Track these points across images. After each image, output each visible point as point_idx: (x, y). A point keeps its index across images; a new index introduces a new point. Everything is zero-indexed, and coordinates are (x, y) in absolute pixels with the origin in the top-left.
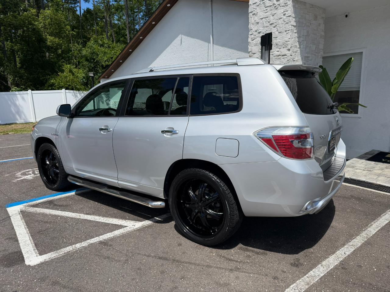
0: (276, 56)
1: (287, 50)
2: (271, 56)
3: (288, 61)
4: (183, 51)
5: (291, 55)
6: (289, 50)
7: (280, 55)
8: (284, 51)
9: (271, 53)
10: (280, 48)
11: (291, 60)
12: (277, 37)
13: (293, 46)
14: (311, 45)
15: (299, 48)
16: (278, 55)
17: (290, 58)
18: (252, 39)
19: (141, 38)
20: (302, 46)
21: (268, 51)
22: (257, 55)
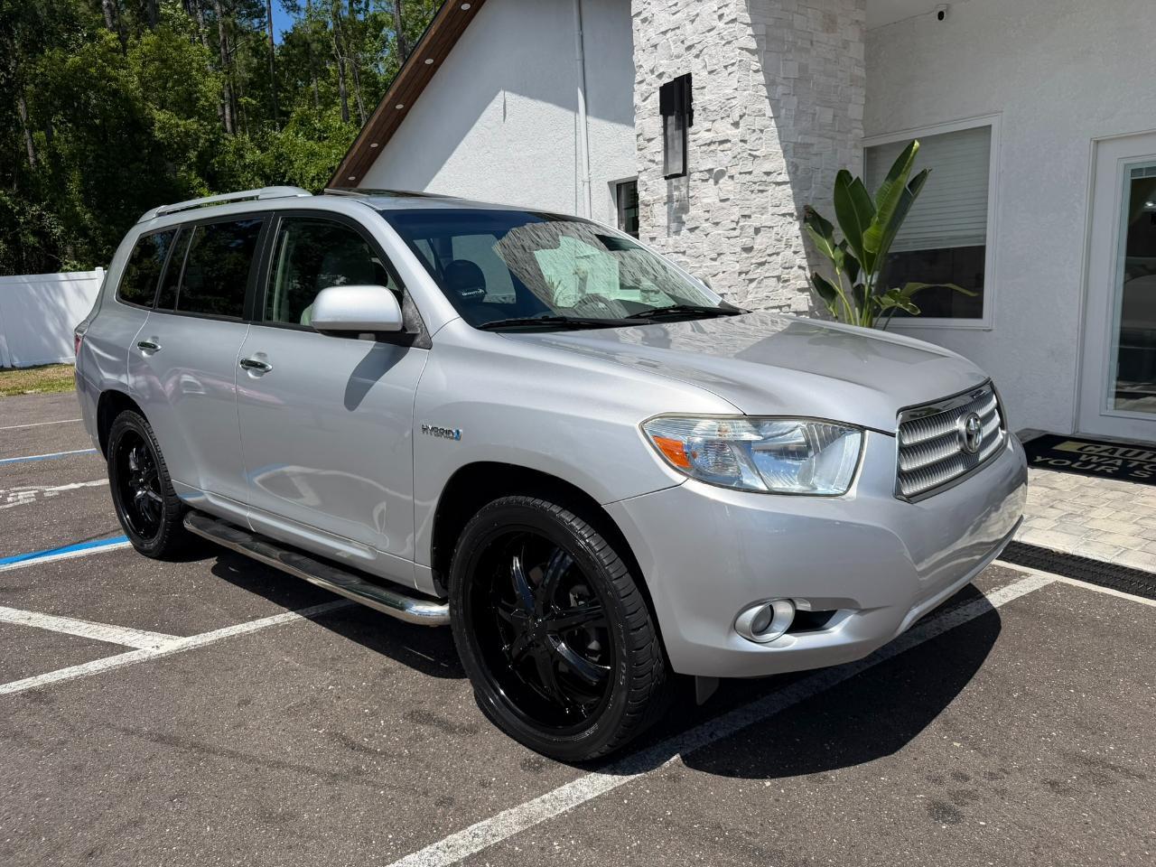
0: (705, 144)
1: (732, 124)
2: (691, 147)
3: (734, 158)
4: (511, 140)
5: (742, 141)
6: (736, 125)
7: (714, 143)
8: (724, 129)
9: (690, 138)
10: (714, 121)
11: (745, 155)
12: (704, 88)
13: (750, 113)
14: (817, 108)
15: (771, 118)
16: (708, 142)
17: (740, 151)
18: (642, 95)
19: (399, 107)
20: (783, 111)
21: (681, 131)
22: (658, 144)
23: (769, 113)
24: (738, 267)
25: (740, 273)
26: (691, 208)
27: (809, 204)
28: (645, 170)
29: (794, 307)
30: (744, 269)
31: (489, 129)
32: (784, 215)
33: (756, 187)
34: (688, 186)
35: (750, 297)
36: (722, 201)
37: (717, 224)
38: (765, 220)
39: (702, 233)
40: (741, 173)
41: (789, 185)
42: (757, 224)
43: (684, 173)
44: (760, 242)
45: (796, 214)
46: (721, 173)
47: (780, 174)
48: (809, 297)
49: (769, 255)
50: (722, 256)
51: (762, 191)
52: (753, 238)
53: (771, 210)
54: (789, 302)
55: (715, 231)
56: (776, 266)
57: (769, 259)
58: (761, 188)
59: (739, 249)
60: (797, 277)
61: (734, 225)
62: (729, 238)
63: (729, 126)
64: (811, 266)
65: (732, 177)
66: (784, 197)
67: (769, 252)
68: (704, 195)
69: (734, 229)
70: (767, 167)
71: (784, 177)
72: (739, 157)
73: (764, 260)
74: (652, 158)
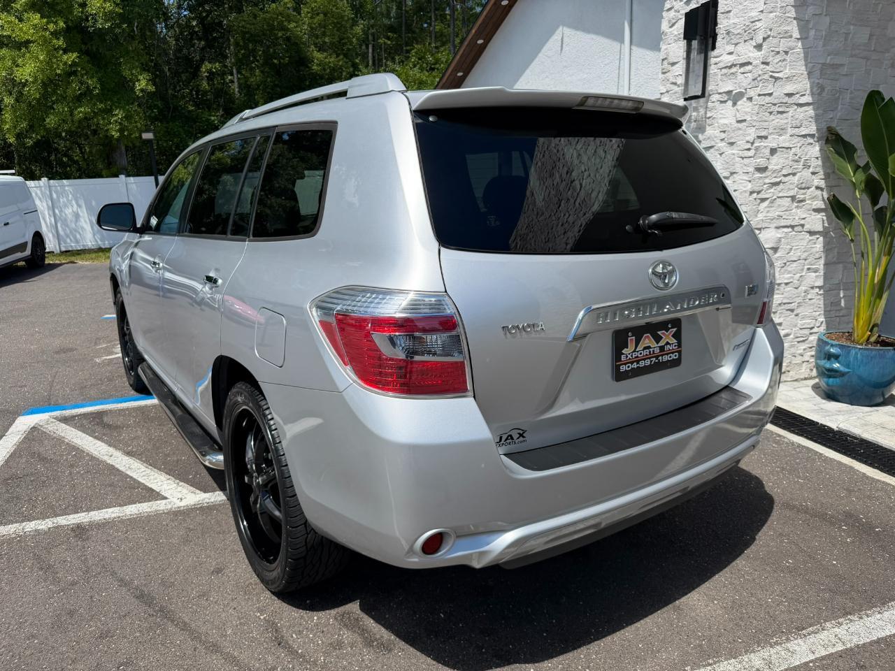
0: (725, 67)
1: (755, 47)
2: (712, 70)
3: (754, 80)
4: (565, 67)
5: (763, 63)
6: (759, 47)
7: (735, 65)
8: (747, 52)
9: (712, 61)
10: (736, 44)
11: (766, 77)
12: (730, 11)
13: (775, 35)
14: (852, 27)
15: (798, 39)
16: (729, 65)
17: (760, 72)
18: (669, 21)
19: (480, 42)
20: (812, 33)
21: (703, 55)
22: (680, 69)
23: (796, 34)
24: (749, 187)
25: (752, 193)
26: (708, 128)
27: (834, 125)
28: (667, 92)
29: (807, 227)
30: (757, 189)
31: (549, 57)
32: (804, 136)
33: (777, 109)
34: (707, 107)
35: (760, 216)
36: (739, 122)
37: (732, 144)
38: (784, 140)
39: (717, 152)
40: (759, 95)
41: (811, 107)
42: (774, 145)
43: (703, 95)
44: (776, 162)
45: (816, 135)
46: (740, 95)
47: (804, 95)
48: (825, 218)
49: (785, 176)
50: (735, 175)
51: (782, 113)
52: (768, 159)
53: (790, 131)
54: (802, 222)
55: (729, 151)
56: (791, 187)
57: (784, 179)
58: (781, 110)
59: (751, 169)
60: (814, 198)
61: (749, 146)
62: (743, 158)
63: (752, 49)
64: (829, 187)
65: (750, 99)
66: (805, 119)
67: (784, 172)
68: (721, 116)
69: (749, 149)
70: (789, 88)
71: (807, 99)
72: (759, 79)
73: (778, 180)
74: (674, 81)
